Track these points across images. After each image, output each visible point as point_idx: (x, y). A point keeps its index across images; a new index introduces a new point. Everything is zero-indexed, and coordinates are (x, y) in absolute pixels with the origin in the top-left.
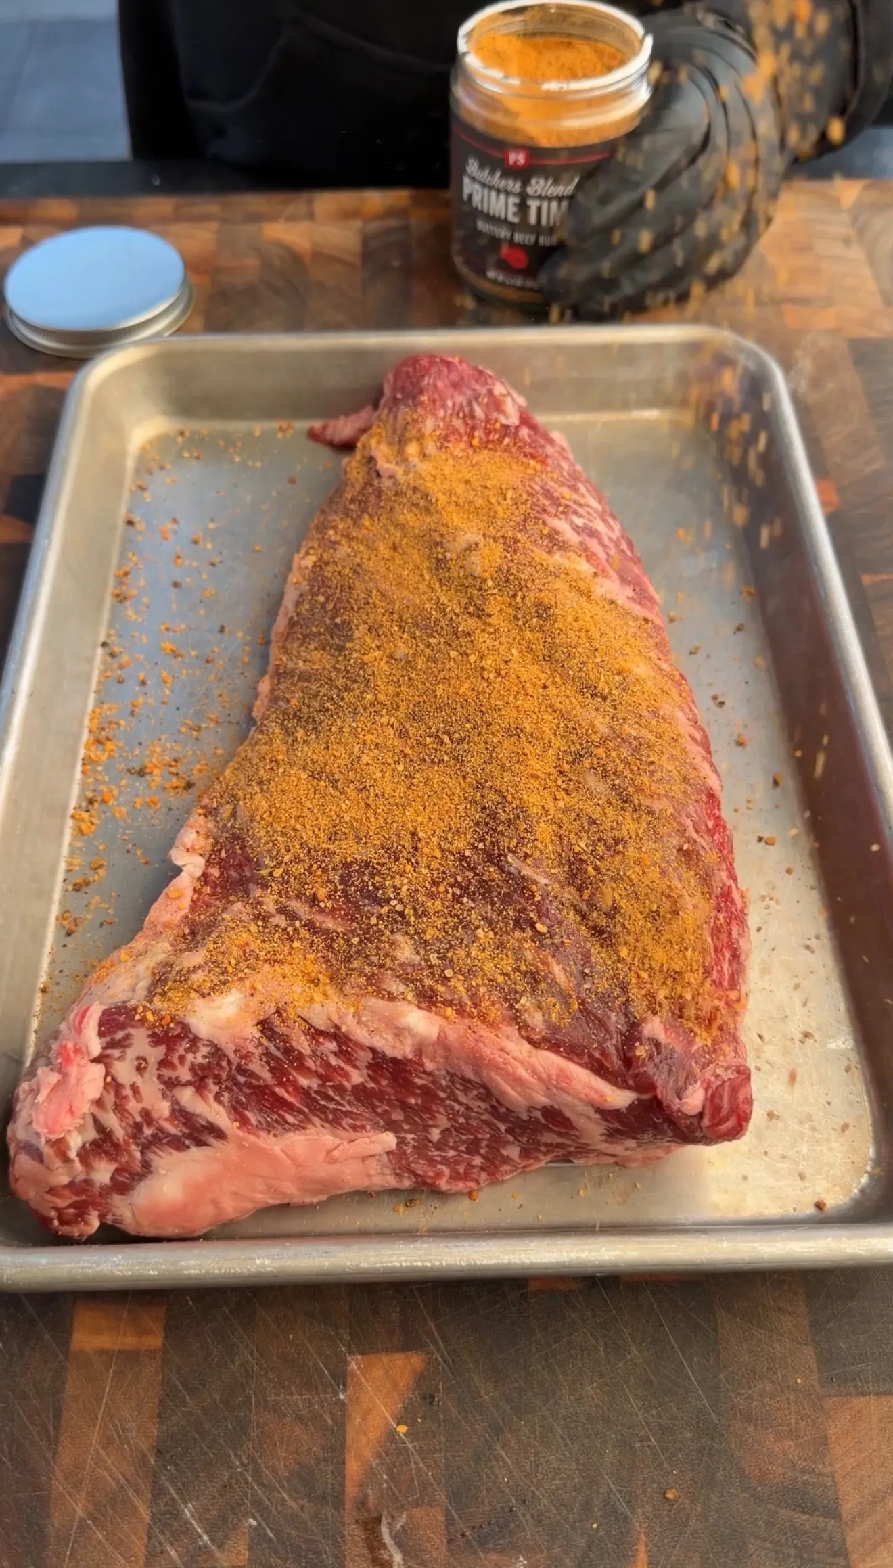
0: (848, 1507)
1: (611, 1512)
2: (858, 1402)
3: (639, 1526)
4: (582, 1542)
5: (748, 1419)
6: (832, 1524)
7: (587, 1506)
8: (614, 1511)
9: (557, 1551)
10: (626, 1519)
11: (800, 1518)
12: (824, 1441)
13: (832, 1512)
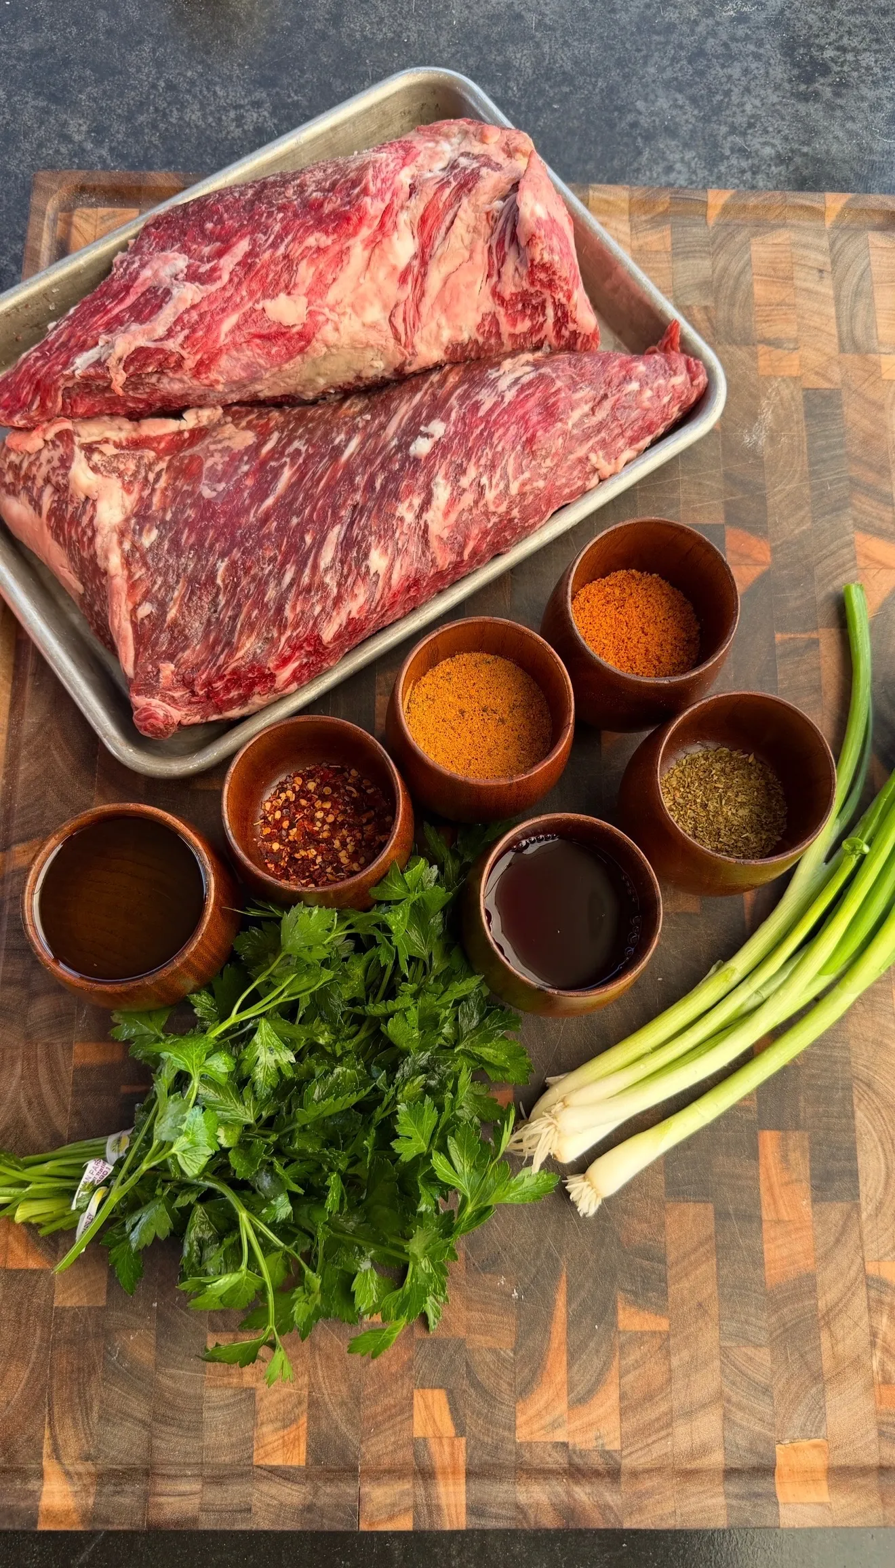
0: (671, 1258)
1: (549, 1255)
2: (684, 1206)
3: (563, 1264)
4: (534, 1270)
5: (625, 1211)
6: (661, 1266)
7: (538, 1253)
8: (551, 1255)
9: (521, 1274)
10: (557, 1260)
11: (646, 1263)
12: (663, 1225)
13: (662, 1260)
